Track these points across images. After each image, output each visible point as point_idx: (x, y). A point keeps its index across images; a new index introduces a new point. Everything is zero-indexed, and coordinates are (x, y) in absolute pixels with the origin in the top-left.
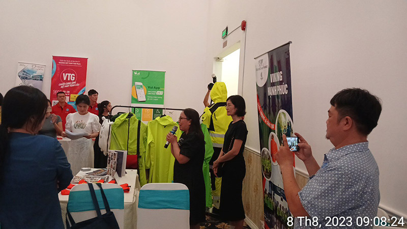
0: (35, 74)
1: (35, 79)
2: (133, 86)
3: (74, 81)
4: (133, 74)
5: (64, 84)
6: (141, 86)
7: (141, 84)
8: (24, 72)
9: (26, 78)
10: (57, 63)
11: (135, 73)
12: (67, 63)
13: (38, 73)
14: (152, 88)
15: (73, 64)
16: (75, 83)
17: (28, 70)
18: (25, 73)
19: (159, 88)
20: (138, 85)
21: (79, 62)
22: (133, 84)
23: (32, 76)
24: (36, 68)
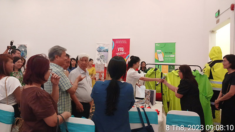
1: (105, 52)
2: (155, 52)
4: (156, 45)
5: (118, 53)
6: (161, 52)
7: (160, 51)
9: (100, 51)
10: (115, 42)
11: (157, 45)
12: (119, 42)
13: (106, 48)
14: (167, 53)
15: (123, 43)
16: (124, 52)
17: (101, 47)
18: (100, 49)
19: (172, 53)
20: (159, 52)
21: (126, 41)
22: (156, 51)
23: (103, 50)
24: (105, 46)
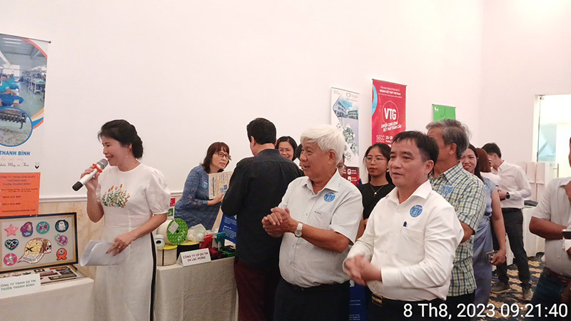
0: (351, 109)
1: (352, 117)
3: (396, 121)
5: (386, 125)
8: (340, 104)
9: (343, 116)
10: (378, 91)
11: (435, 108)
12: (387, 92)
15: (393, 94)
16: (396, 123)
17: (344, 102)
18: (341, 107)
21: (399, 90)
23: (347, 111)
24: (351, 98)
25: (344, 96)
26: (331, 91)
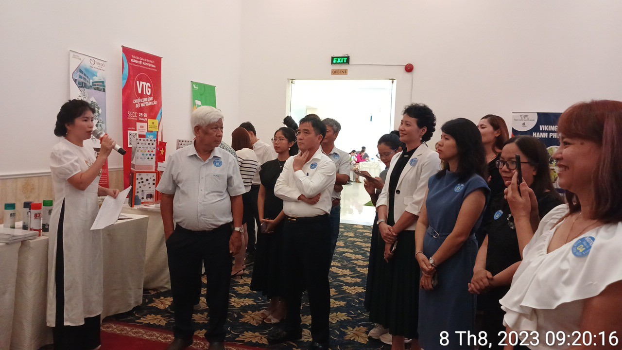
0: (96, 79)
2: (194, 106)
5: (139, 100)
9: (86, 86)
10: (129, 61)
11: (194, 87)
12: (140, 62)
13: (99, 76)
15: (147, 66)
16: (151, 99)
21: (153, 62)
22: (194, 102)
24: (96, 66)
25: (87, 63)
26: (69, 55)
